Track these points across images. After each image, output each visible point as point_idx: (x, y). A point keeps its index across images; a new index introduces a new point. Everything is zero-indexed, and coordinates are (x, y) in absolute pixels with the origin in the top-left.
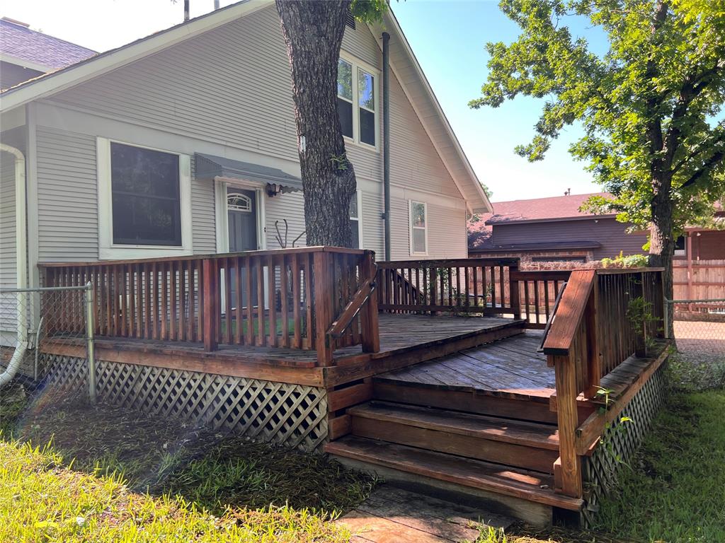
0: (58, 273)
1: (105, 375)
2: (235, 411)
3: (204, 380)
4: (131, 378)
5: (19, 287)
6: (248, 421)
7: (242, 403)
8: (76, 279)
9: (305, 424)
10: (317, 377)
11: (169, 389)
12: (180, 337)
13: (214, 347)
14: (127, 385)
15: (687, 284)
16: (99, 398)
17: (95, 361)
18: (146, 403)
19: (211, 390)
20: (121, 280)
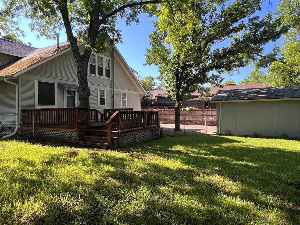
0: (26, 111)
1: (37, 132)
2: (62, 137)
3: (57, 132)
4: (42, 133)
5: (17, 114)
6: (65, 139)
7: (63, 136)
8: (30, 112)
9: (74, 138)
10: (76, 130)
11: (50, 134)
12: (54, 124)
13: (59, 125)
14: (41, 134)
15: (202, 115)
16: (35, 137)
17: (35, 130)
18: (45, 137)
19: (58, 134)
20: (40, 113)
